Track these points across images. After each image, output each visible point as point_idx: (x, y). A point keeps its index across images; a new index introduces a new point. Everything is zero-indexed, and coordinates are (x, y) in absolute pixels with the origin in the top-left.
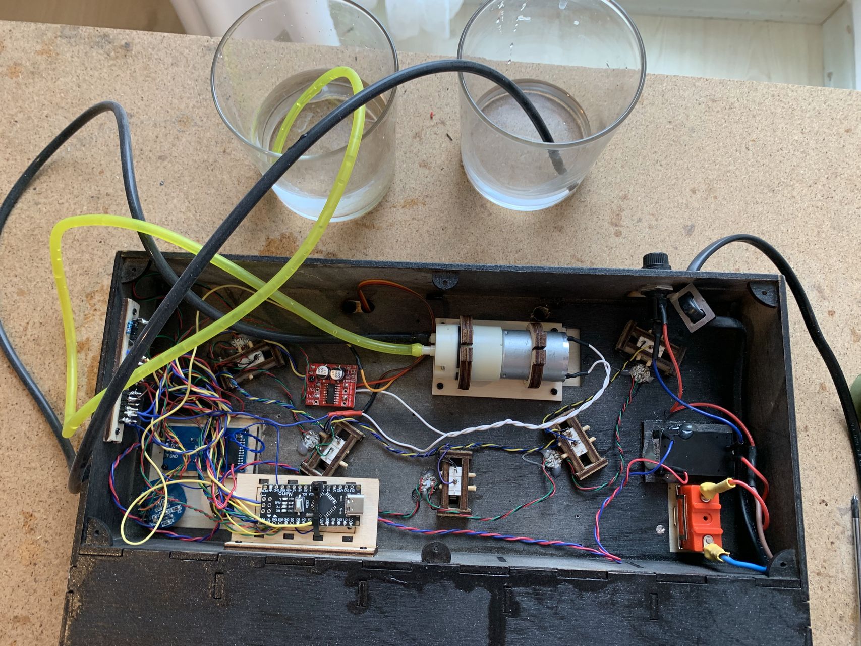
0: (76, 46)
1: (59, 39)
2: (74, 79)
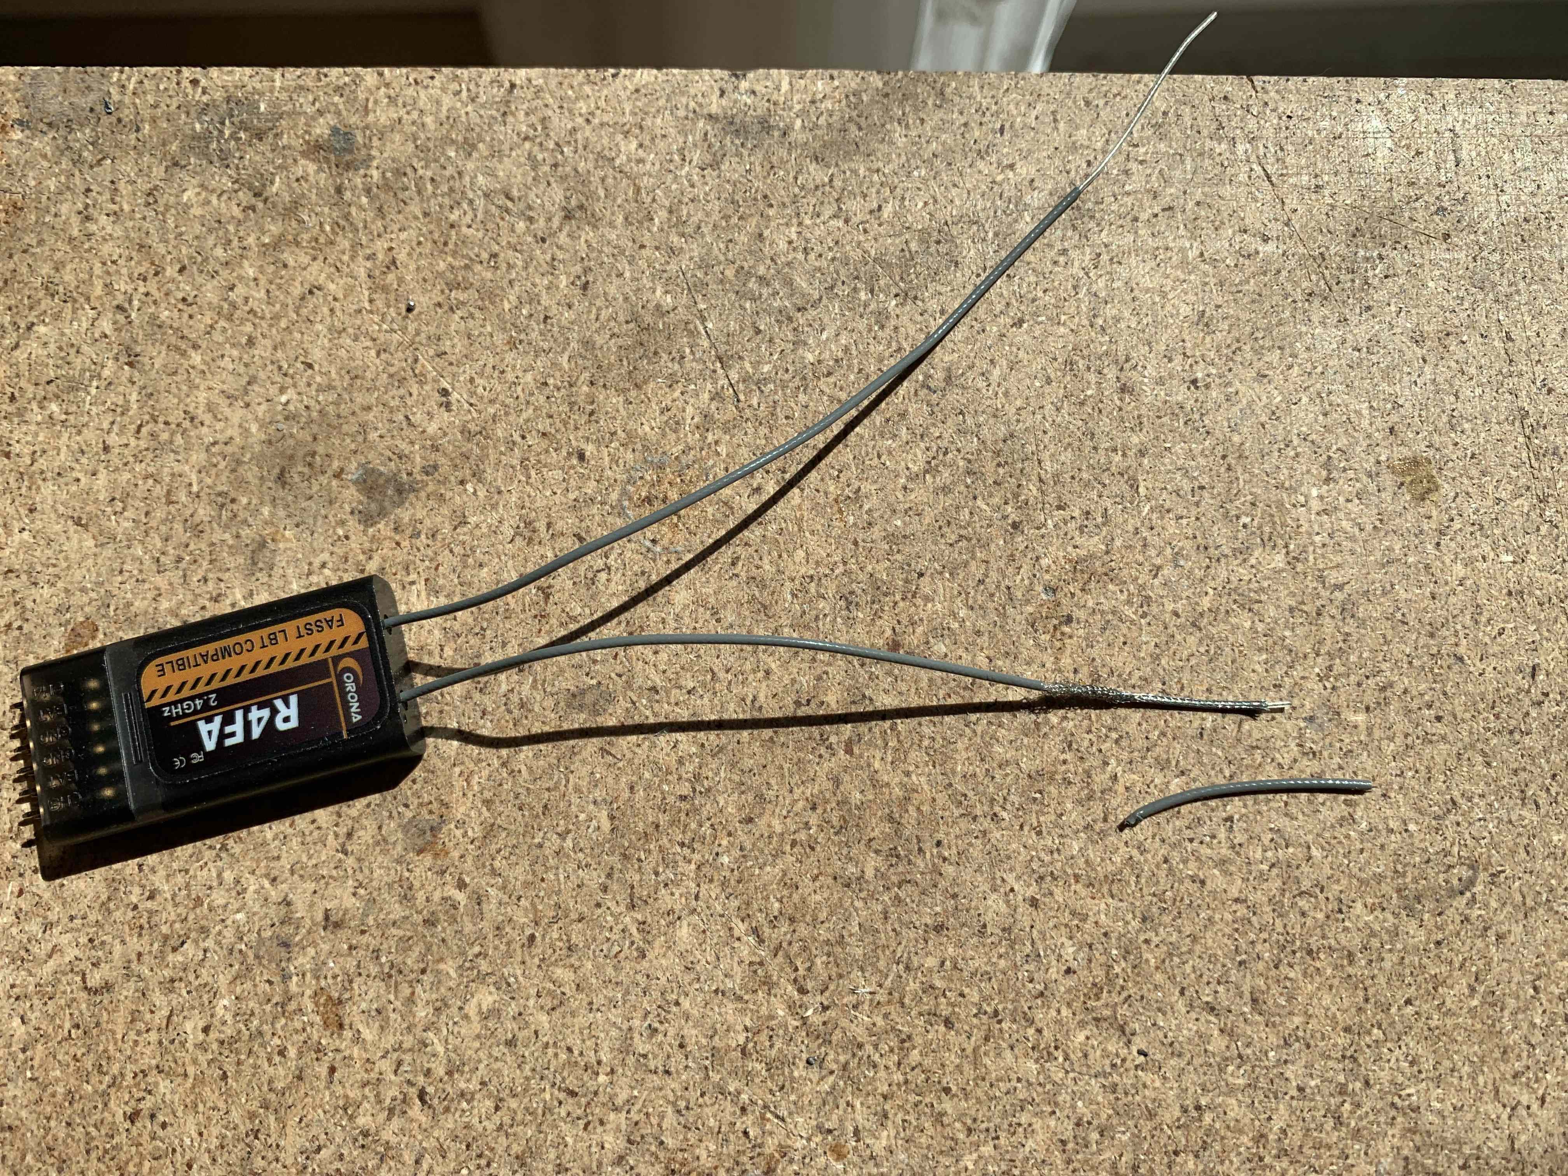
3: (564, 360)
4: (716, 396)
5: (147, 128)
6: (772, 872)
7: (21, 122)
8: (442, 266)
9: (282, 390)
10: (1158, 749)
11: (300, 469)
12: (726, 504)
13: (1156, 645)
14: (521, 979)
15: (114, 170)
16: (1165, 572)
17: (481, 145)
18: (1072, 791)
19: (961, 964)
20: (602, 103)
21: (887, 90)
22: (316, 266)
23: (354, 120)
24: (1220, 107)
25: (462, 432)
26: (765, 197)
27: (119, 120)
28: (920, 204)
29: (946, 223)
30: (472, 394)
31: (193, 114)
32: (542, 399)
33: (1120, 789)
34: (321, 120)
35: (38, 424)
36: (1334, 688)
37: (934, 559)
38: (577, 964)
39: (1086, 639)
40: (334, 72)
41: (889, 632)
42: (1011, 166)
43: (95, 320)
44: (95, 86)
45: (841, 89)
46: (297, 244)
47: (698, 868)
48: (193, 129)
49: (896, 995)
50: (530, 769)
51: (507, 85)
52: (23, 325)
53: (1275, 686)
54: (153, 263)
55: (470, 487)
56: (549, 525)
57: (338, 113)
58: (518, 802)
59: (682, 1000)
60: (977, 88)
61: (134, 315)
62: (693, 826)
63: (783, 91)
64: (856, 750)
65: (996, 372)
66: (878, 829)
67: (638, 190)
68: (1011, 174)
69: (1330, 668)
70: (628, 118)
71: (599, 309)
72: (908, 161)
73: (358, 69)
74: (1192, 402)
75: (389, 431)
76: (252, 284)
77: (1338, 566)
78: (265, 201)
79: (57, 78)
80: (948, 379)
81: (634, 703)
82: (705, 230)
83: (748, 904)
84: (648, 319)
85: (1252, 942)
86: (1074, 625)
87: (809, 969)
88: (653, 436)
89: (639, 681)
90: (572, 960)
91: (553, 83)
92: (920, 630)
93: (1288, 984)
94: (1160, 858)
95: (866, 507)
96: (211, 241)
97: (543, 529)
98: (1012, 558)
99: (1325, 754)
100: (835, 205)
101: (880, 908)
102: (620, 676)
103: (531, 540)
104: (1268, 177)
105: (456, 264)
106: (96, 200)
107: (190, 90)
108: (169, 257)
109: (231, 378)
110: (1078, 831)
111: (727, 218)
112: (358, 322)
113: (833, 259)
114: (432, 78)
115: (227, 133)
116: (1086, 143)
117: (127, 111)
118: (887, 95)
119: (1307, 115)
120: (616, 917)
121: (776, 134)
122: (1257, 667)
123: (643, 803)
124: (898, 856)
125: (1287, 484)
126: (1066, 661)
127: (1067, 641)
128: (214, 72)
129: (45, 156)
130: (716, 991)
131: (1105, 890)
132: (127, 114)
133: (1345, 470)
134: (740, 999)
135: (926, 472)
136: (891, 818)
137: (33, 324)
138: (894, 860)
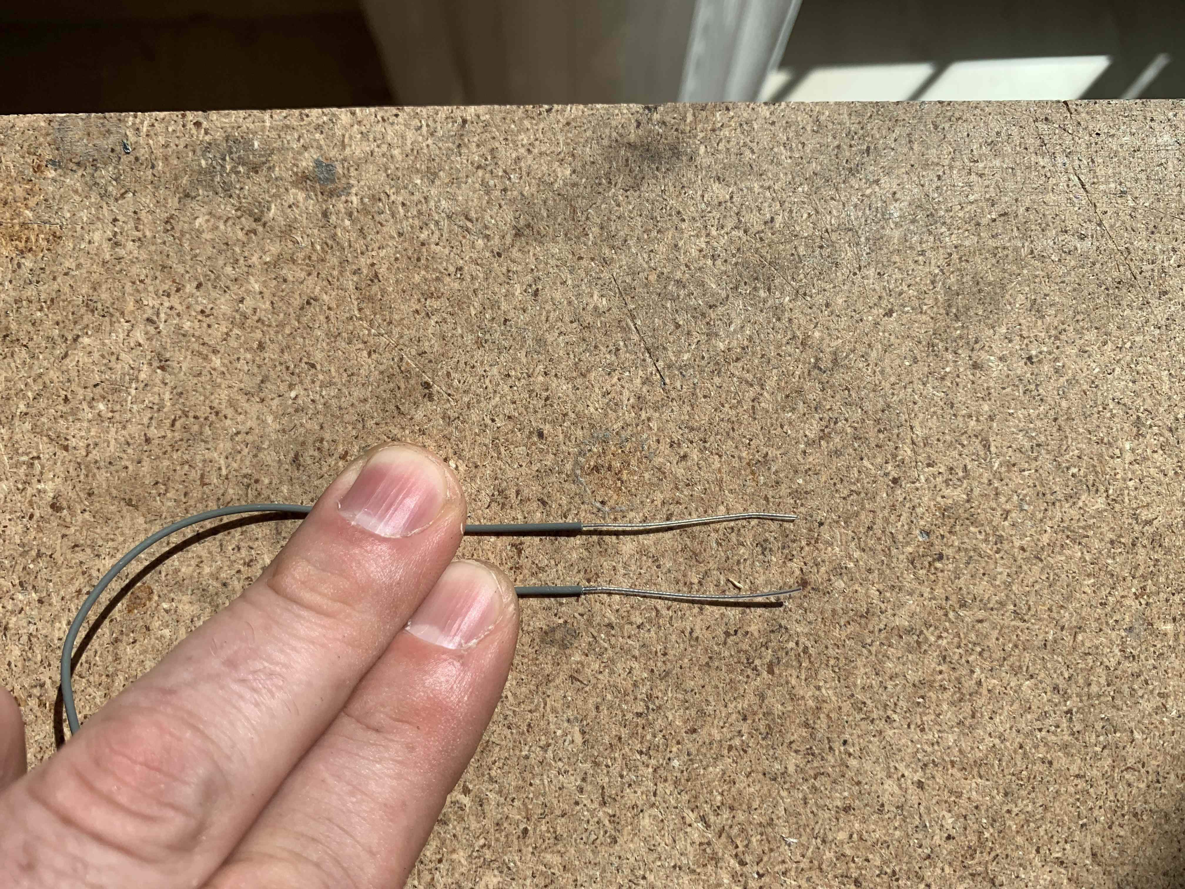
0: (123, 196)
1: (51, 173)
2: (139, 335)
3: (521, 355)
4: (646, 381)
5: (160, 165)
6: (715, 771)
7: (53, 162)
8: (417, 279)
9: (291, 387)
10: (1011, 659)
11: (311, 453)
12: (659, 469)
13: (1008, 575)
14: (519, 863)
15: (136, 202)
16: (1014, 515)
17: (441, 173)
18: (947, 695)
19: (865, 836)
20: (540, 135)
21: (774, 118)
22: (311, 281)
23: (333, 153)
24: (1042, 126)
25: (443, 418)
26: (679, 213)
27: (137, 159)
28: (805, 216)
29: (827, 231)
30: (450, 386)
31: (199, 153)
32: (506, 388)
33: (984, 692)
34: (306, 154)
35: (90, 421)
36: (1147, 604)
37: (830, 510)
38: (563, 850)
39: (955, 572)
40: (315, 113)
41: (798, 572)
42: (877, 182)
43: (129, 332)
44: (113, 129)
45: (736, 119)
46: (294, 261)
47: (655, 771)
48: (200, 165)
49: (816, 863)
50: (515, 695)
51: (460, 120)
52: (70, 338)
53: (1101, 604)
54: (174, 281)
55: (452, 464)
56: (518, 493)
57: (320, 148)
58: (506, 722)
59: (647, 875)
60: (846, 116)
61: (162, 326)
62: (649, 737)
63: (688, 121)
64: (777, 671)
65: (874, 354)
66: (797, 733)
67: (575, 212)
68: (877, 189)
69: (1144, 588)
70: (562, 147)
71: (548, 312)
72: (793, 179)
73: (334, 110)
74: (1028, 375)
75: (383, 419)
76: (258, 296)
77: (1148, 505)
78: (264, 225)
79: (81, 123)
80: (835, 361)
81: (594, 637)
82: (630, 242)
83: (696, 797)
84: (589, 319)
85: (1091, 809)
86: (945, 561)
87: (747, 846)
88: (596, 415)
89: (597, 619)
90: (559, 847)
91: (498, 118)
92: (823, 570)
93: (1119, 840)
94: (1016, 745)
95: (773, 469)
96: (221, 262)
97: (513, 495)
98: (893, 507)
99: (1142, 657)
100: (735, 218)
101: (801, 796)
102: (582, 615)
103: (504, 505)
104: (1083, 185)
105: (428, 276)
106: (122, 228)
107: (194, 131)
108: (187, 276)
109: (246, 378)
110: (952, 727)
111: (647, 231)
112: (351, 328)
113: (736, 264)
114: (397, 115)
115: (228, 167)
116: (936, 160)
117: (142, 151)
118: (773, 123)
119: (1112, 132)
120: (592, 812)
121: (684, 158)
122: (1087, 589)
123: (607, 720)
124: (813, 754)
125: (1106, 440)
126: (939, 591)
127: (940, 574)
128: (214, 115)
129: (76, 192)
130: (674, 867)
131: (975, 772)
132: (143, 153)
133: (1151, 427)
134: (693, 871)
135: (821, 438)
136: (806, 725)
137: (78, 336)
138: (810, 758)
